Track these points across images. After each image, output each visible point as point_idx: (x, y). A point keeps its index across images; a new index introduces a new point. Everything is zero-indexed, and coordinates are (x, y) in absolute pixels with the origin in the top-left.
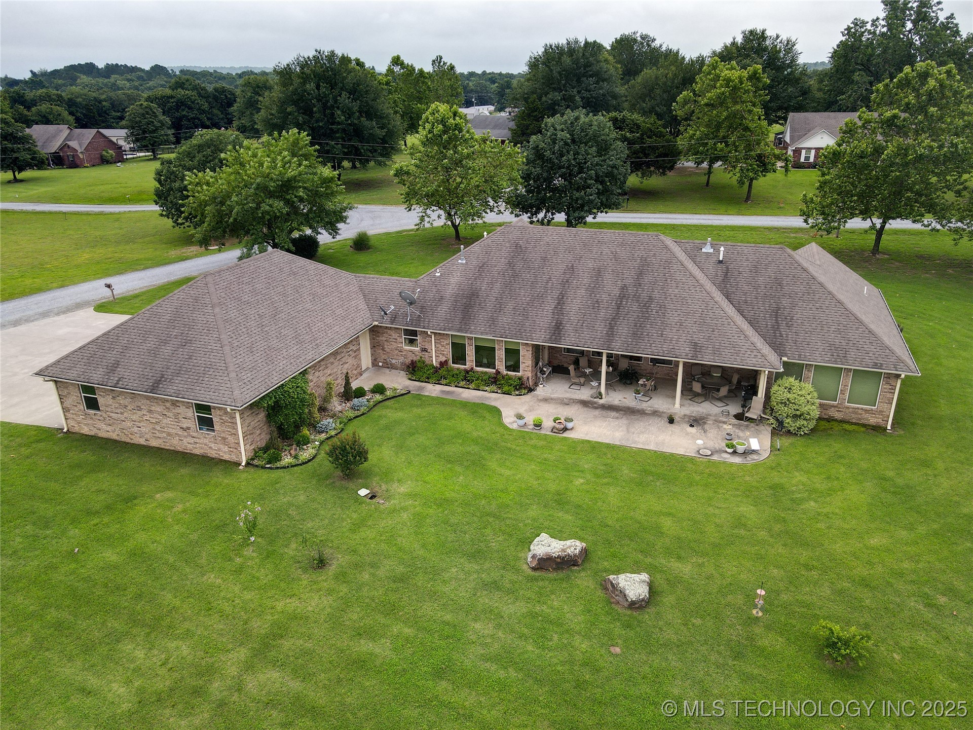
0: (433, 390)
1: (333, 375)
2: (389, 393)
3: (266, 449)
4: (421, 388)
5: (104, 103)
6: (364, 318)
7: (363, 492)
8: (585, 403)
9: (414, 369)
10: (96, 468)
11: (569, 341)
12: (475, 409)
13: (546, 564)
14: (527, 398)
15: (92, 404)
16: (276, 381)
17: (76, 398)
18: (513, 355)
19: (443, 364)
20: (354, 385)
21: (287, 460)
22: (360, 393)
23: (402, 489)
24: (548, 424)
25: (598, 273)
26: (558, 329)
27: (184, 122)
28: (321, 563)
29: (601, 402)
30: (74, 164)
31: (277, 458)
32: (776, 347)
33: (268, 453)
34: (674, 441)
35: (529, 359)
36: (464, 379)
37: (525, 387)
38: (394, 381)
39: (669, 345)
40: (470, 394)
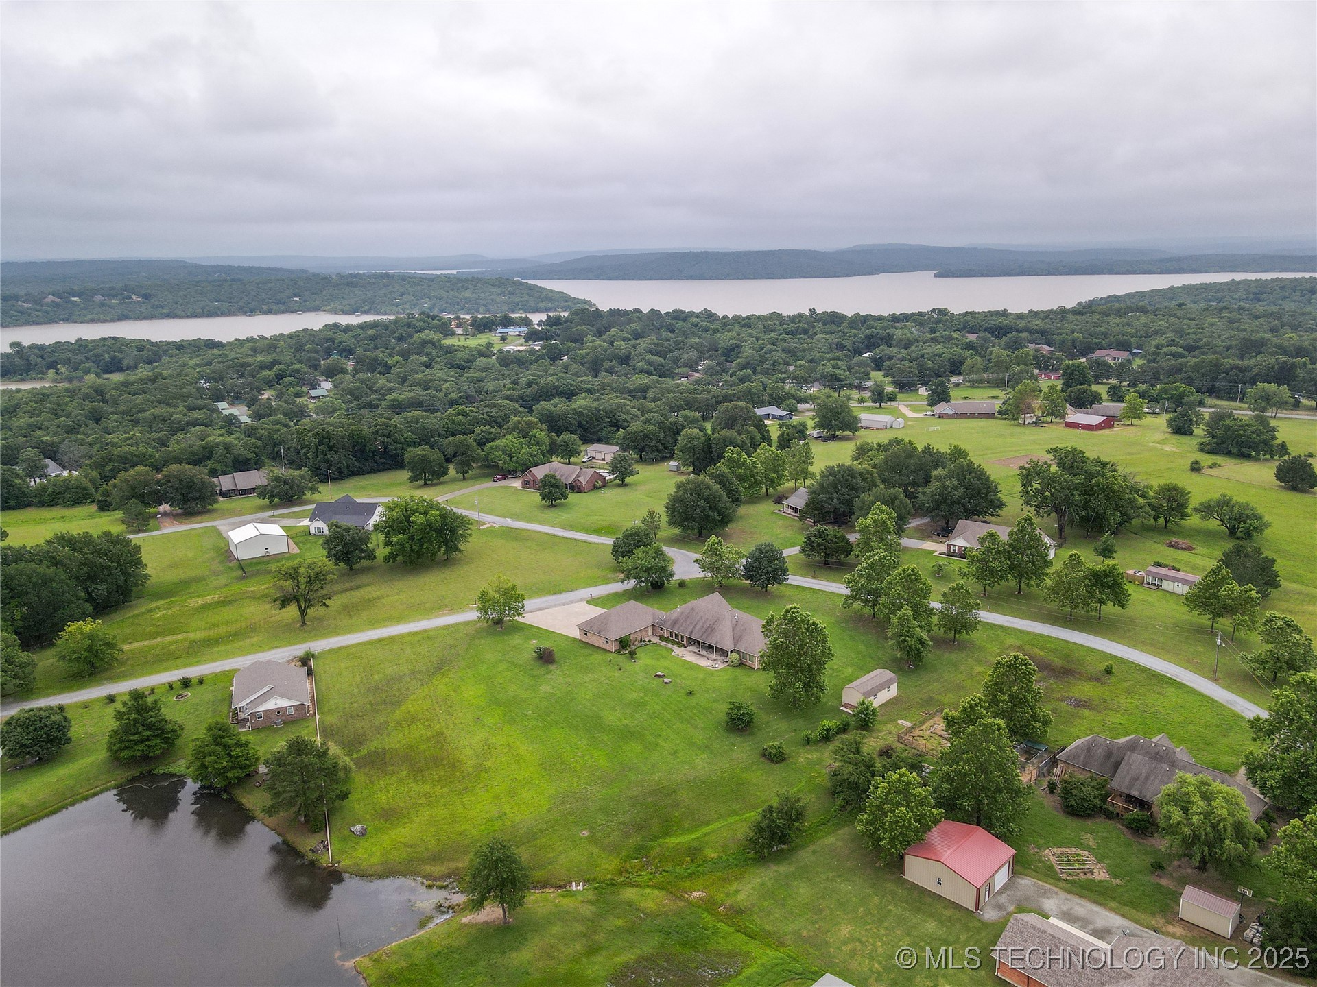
0: (663, 643)
1: (638, 636)
2: (651, 642)
4: (660, 642)
5: (601, 412)
6: (650, 622)
7: (633, 660)
8: (694, 653)
9: (660, 637)
10: (585, 648)
11: (694, 636)
12: (667, 649)
13: (656, 676)
14: (682, 649)
15: (586, 634)
16: (625, 635)
17: (583, 633)
18: (682, 637)
19: (668, 637)
20: (643, 639)
21: (621, 653)
22: (645, 641)
23: (641, 661)
24: (680, 655)
25: (707, 619)
26: (691, 633)
27: (646, 449)
28: (620, 670)
29: (699, 652)
30: (580, 491)
32: (735, 646)
33: (618, 651)
34: (704, 663)
35: (685, 640)
36: (672, 642)
37: (684, 646)
38: (656, 640)
39: (712, 641)
40: (670, 646)
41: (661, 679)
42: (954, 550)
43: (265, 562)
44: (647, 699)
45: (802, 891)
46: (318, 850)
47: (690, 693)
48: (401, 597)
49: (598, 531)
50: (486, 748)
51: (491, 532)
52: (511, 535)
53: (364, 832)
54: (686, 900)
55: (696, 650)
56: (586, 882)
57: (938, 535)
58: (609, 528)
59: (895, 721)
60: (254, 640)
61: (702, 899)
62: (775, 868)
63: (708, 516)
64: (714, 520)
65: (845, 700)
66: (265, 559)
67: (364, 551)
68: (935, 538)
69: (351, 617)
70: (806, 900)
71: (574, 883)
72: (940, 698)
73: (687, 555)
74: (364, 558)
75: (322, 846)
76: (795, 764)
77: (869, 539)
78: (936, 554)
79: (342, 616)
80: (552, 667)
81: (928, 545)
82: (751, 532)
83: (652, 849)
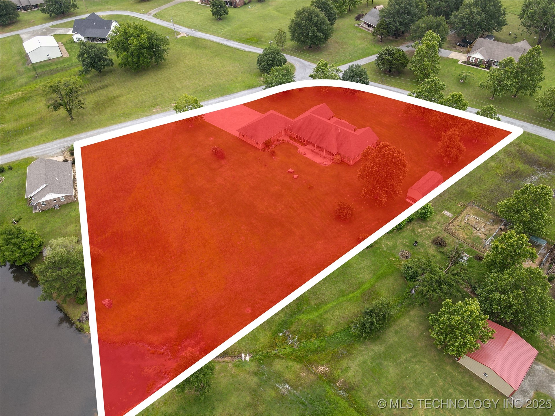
0: (292, 142)
2: (284, 141)
3: (264, 148)
4: (290, 141)
6: (283, 126)
7: (274, 158)
8: (312, 150)
9: (290, 137)
11: (311, 140)
12: (296, 147)
13: (288, 172)
14: (304, 147)
15: (243, 136)
16: (267, 139)
17: (241, 135)
18: (304, 140)
19: (295, 138)
20: (279, 139)
21: (266, 151)
22: (280, 140)
23: (278, 159)
24: (303, 153)
26: (310, 138)
28: (266, 166)
29: (314, 150)
30: (235, 7)
31: (265, 150)
32: (338, 150)
33: (264, 149)
34: (318, 160)
35: (306, 141)
36: (297, 141)
37: (305, 145)
38: (287, 139)
39: (323, 145)
40: (296, 144)
41: (292, 174)
42: (472, 60)
43: (48, 65)
44: (284, 191)
45: (391, 370)
46: (82, 320)
47: (311, 188)
48: (131, 96)
49: (247, 41)
50: (184, 232)
51: (183, 40)
52: (195, 43)
53: (111, 305)
54: (315, 374)
55: (313, 149)
56: (251, 353)
57: (460, 45)
58: (254, 37)
59: (441, 211)
60: (43, 131)
61: (325, 372)
62: (371, 347)
63: (316, 36)
64: (320, 39)
65: (409, 194)
66: (48, 63)
67: (105, 60)
68: (458, 48)
69: (100, 113)
70: (394, 379)
71: (243, 354)
72: (469, 190)
73: (303, 63)
74: (106, 65)
75: (84, 317)
76: (379, 249)
77: (423, 60)
78: (460, 62)
79: (96, 112)
80: (223, 162)
81: (454, 55)
82: (341, 42)
83: (292, 324)
